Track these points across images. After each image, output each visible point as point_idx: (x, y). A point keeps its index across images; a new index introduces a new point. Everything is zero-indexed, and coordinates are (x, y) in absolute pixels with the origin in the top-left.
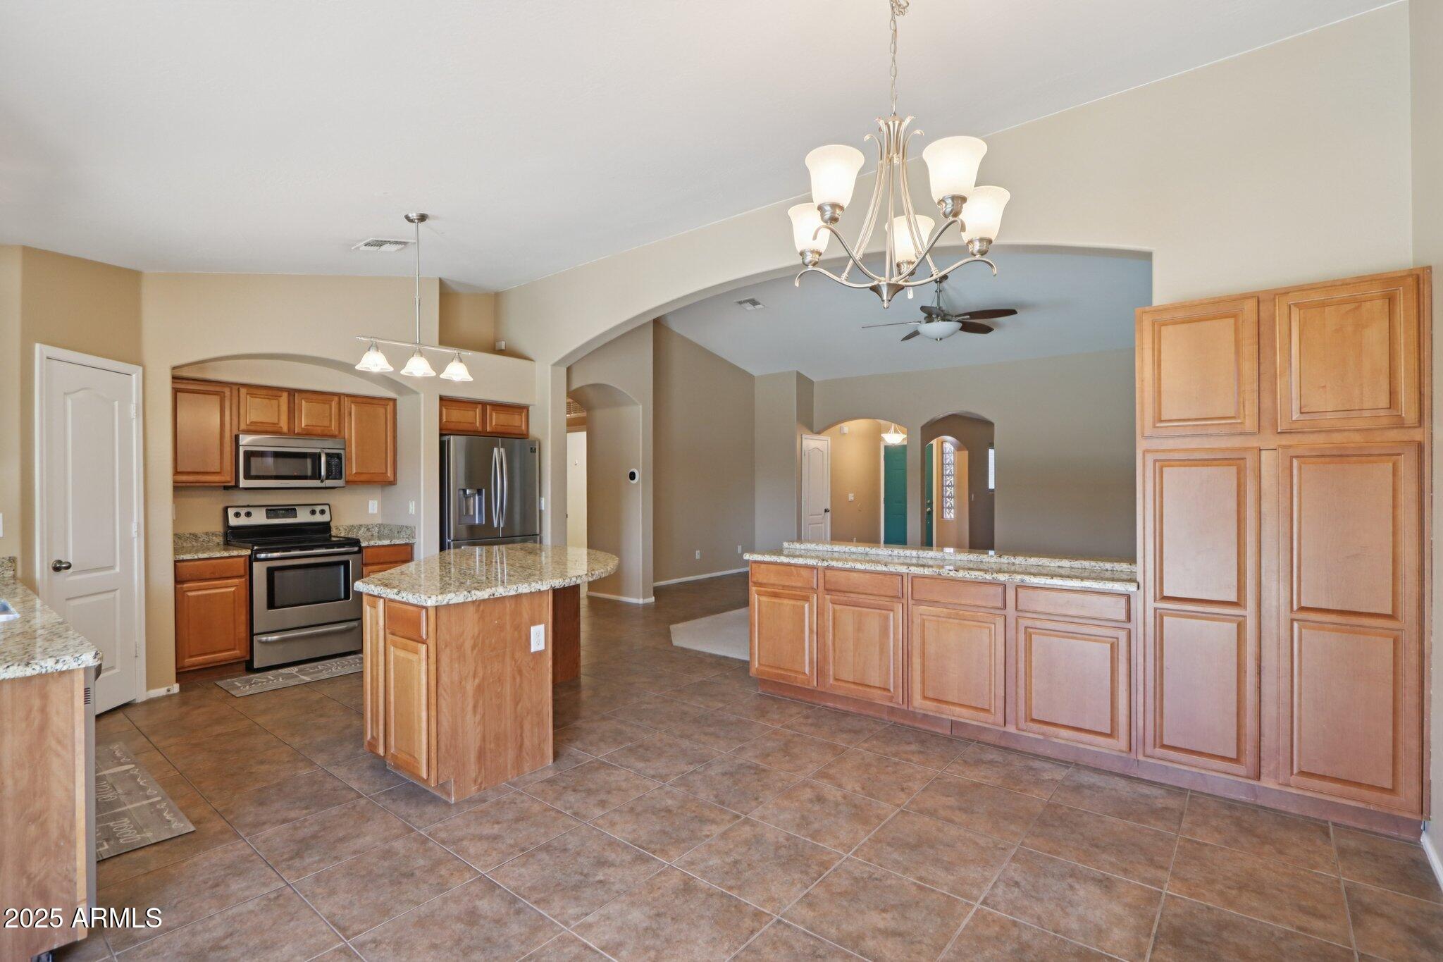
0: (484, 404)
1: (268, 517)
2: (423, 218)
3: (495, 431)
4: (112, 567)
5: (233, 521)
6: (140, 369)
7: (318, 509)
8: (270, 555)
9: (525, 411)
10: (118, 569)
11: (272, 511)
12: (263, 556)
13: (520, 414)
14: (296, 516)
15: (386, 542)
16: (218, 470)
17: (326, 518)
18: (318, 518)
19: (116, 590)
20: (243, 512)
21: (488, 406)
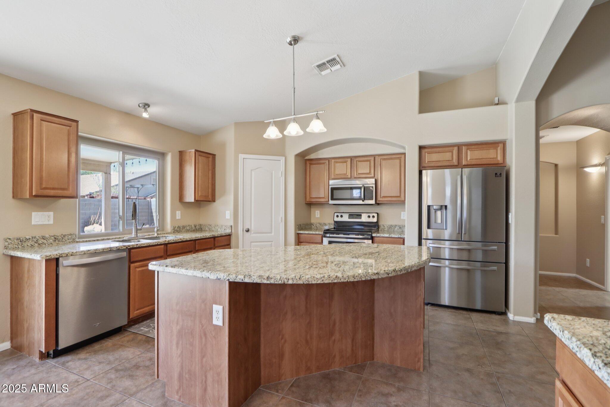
0: (459, 146)
1: (349, 218)
2: (295, 40)
3: (469, 163)
4: (271, 233)
5: (336, 219)
6: (284, 158)
7: (371, 215)
8: (331, 235)
9: (501, 146)
10: (273, 234)
11: (351, 215)
12: (328, 235)
13: (496, 148)
14: (361, 218)
15: (387, 235)
16: (324, 197)
17: (375, 220)
18: (372, 220)
19: (272, 241)
20: (339, 215)
21: (464, 147)
